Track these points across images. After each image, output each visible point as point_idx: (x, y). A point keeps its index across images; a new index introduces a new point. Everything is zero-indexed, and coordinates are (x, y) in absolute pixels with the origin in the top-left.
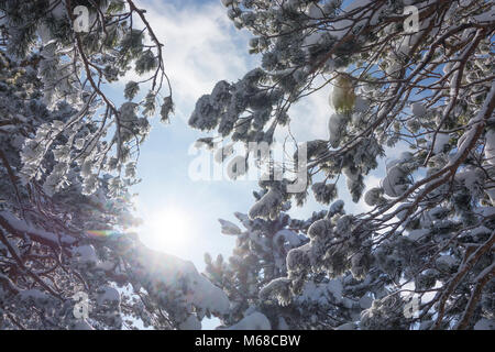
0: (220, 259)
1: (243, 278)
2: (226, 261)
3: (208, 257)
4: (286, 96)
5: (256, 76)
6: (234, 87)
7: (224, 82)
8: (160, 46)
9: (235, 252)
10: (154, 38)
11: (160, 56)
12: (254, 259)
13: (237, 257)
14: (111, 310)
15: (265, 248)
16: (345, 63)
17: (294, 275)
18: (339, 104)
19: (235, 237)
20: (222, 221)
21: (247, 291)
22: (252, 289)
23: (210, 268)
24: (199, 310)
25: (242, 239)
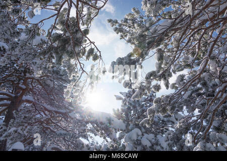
0: (118, 110)
1: (127, 115)
2: (120, 110)
3: (114, 110)
4: (141, 60)
5: (130, 55)
6: (123, 59)
7: (120, 58)
8: (100, 52)
9: (122, 106)
10: (98, 50)
11: (100, 55)
12: (129, 108)
13: (124, 108)
14: (84, 132)
15: (133, 104)
17: (150, 117)
18: (159, 59)
19: (121, 101)
20: (116, 96)
21: (129, 119)
22: (130, 118)
23: (115, 114)
24: (115, 130)
25: (123, 101)
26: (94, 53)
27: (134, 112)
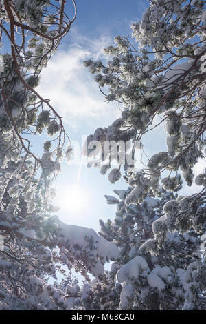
0: (109, 222)
1: (124, 231)
2: (113, 221)
3: (101, 223)
4: (138, 131)
5: (119, 123)
6: (106, 130)
7: (100, 129)
8: (60, 118)
9: (117, 215)
10: (56, 115)
11: (61, 124)
12: (129, 219)
13: (120, 219)
14: (47, 263)
15: (136, 211)
16: (171, 105)
17: (159, 236)
19: (116, 205)
20: (106, 197)
21: (128, 239)
22: (131, 237)
23: (104, 228)
24: (101, 258)
25: (120, 206)
26: (51, 120)
27: (138, 225)
